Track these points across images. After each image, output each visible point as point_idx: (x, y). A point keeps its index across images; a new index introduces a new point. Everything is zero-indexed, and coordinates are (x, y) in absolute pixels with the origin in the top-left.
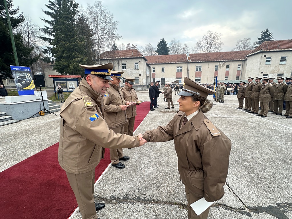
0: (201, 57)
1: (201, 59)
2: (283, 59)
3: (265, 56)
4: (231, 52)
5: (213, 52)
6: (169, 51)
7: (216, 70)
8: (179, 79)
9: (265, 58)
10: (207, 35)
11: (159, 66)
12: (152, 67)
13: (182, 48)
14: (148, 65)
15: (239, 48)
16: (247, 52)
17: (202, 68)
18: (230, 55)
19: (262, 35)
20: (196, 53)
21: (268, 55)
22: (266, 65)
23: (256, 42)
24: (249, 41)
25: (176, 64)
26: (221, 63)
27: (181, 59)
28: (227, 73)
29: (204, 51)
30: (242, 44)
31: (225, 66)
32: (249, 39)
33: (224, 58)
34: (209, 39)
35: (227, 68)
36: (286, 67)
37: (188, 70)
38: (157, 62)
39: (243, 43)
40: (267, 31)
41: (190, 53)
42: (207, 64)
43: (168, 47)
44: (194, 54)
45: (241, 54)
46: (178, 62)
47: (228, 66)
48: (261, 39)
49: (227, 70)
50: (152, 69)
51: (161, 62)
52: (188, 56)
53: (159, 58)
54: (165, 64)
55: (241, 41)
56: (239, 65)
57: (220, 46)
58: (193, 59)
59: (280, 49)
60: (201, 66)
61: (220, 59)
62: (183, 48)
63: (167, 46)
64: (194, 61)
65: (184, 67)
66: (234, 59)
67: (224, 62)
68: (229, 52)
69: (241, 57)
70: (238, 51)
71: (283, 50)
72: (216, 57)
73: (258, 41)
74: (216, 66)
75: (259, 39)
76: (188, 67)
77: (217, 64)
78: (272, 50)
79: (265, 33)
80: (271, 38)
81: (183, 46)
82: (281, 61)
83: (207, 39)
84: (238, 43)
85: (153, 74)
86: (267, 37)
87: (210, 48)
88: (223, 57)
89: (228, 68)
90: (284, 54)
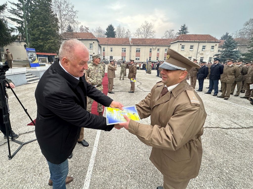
0: (140, 42)
1: (140, 43)
2: (192, 47)
3: (181, 44)
4: (161, 39)
5: (148, 38)
6: (116, 34)
7: (151, 52)
8: (124, 58)
9: (181, 46)
10: (145, 24)
11: (108, 46)
12: (102, 47)
14: (100, 46)
15: (166, 36)
16: (171, 40)
17: (141, 50)
18: (160, 41)
19: (181, 28)
20: (137, 38)
21: (183, 44)
22: (182, 50)
23: (178, 33)
24: (173, 32)
25: (122, 46)
26: (154, 47)
27: (125, 42)
28: (158, 54)
29: (142, 36)
30: (168, 34)
31: (157, 50)
32: (173, 30)
33: (156, 43)
34: (146, 28)
36: (193, 52)
37: (131, 51)
38: (107, 43)
40: (185, 26)
42: (145, 47)
43: (115, 32)
45: (167, 41)
46: (123, 45)
48: (181, 30)
49: (158, 52)
50: (102, 49)
51: (109, 43)
52: (130, 40)
53: (108, 40)
54: (113, 45)
55: (168, 31)
56: (166, 49)
57: (153, 34)
58: (134, 43)
59: (190, 40)
60: (139, 49)
61: (153, 44)
64: (135, 44)
65: (128, 48)
66: (162, 44)
67: (156, 47)
68: (159, 39)
69: (167, 43)
70: (166, 38)
71: (191, 41)
72: (150, 42)
74: (151, 49)
76: (131, 49)
77: (151, 47)
78: (185, 41)
79: (183, 27)
80: (187, 31)
81: (126, 31)
82: (191, 48)
83: (144, 27)
84: (166, 32)
85: (103, 53)
86: (185, 30)
87: (147, 35)
90: (192, 44)
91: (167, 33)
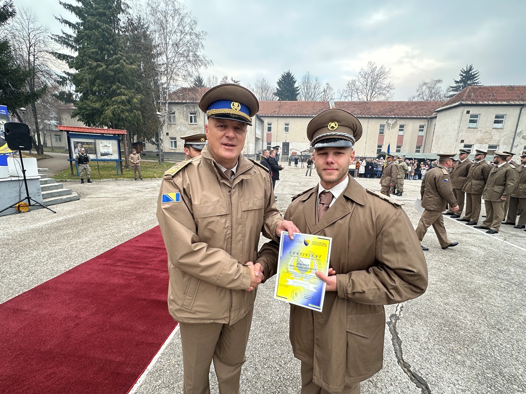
0: (355, 108)
3: (468, 112)
4: (408, 102)
5: (376, 100)
6: (299, 94)
7: (382, 133)
9: (469, 116)
10: (367, 69)
12: (266, 121)
13: (322, 90)
14: (259, 118)
15: (421, 96)
16: (436, 104)
18: (406, 107)
19: (462, 75)
20: (346, 101)
21: (473, 111)
22: (469, 128)
23: (452, 87)
24: (438, 85)
26: (391, 122)
28: (400, 138)
29: (360, 97)
30: (427, 90)
31: (398, 127)
32: (439, 81)
33: (396, 112)
34: (370, 78)
35: (400, 130)
39: (429, 88)
40: (471, 69)
41: (336, 100)
42: (367, 120)
43: (296, 88)
44: (343, 103)
45: (425, 107)
47: (402, 126)
48: (460, 82)
49: (401, 133)
52: (332, 105)
53: (280, 107)
55: (425, 84)
56: (422, 127)
57: (388, 91)
59: (494, 100)
61: (388, 114)
62: (324, 91)
63: (296, 85)
66: (412, 115)
67: (395, 120)
68: (404, 102)
69: (426, 112)
70: (420, 100)
71: (500, 103)
72: (381, 109)
73: (455, 85)
74: (381, 126)
75: (457, 82)
77: (384, 122)
78: (481, 103)
79: (467, 72)
80: (476, 81)
83: (367, 77)
84: (421, 86)
85: (268, 134)
86: (470, 79)
87: (372, 94)
88: (394, 110)
89: (402, 130)
90: (500, 111)
91: (424, 88)
